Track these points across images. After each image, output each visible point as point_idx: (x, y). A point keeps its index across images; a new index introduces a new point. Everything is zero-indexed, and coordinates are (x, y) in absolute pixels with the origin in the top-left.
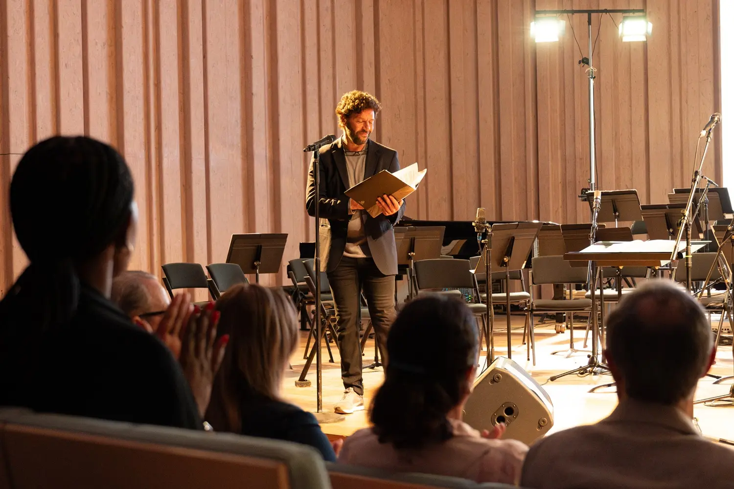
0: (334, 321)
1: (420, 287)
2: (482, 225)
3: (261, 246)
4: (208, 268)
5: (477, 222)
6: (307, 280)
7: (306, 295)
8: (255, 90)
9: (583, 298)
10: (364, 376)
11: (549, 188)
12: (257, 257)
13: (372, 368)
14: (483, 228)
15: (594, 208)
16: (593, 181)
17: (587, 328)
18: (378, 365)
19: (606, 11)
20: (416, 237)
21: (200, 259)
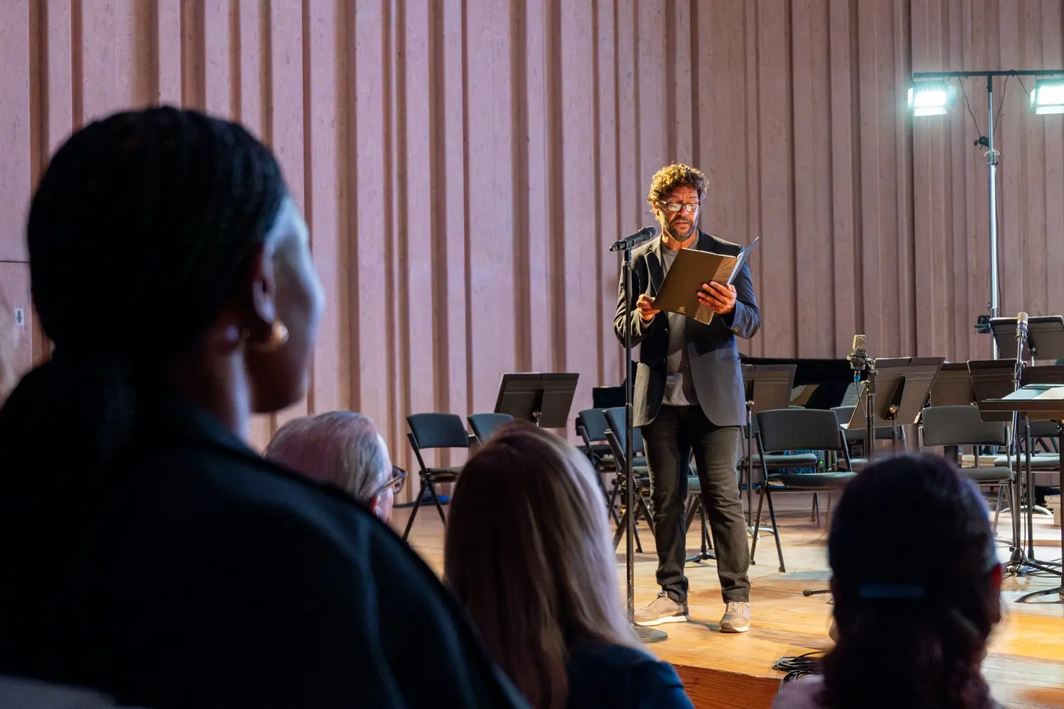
0: (647, 494)
1: (766, 448)
2: (862, 360)
3: (542, 391)
4: (470, 420)
5: (854, 356)
6: (609, 437)
7: (602, 459)
8: (532, 183)
9: (992, 467)
10: (687, 573)
11: (930, 317)
12: (537, 405)
13: (698, 561)
14: (862, 364)
15: (1018, 337)
16: (995, 306)
17: (997, 508)
18: (706, 557)
19: (1013, 73)
20: (755, 379)
21: (458, 408)
